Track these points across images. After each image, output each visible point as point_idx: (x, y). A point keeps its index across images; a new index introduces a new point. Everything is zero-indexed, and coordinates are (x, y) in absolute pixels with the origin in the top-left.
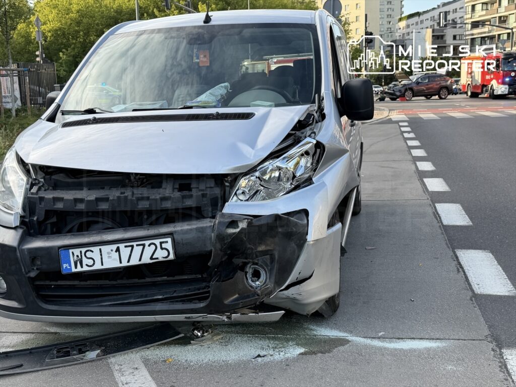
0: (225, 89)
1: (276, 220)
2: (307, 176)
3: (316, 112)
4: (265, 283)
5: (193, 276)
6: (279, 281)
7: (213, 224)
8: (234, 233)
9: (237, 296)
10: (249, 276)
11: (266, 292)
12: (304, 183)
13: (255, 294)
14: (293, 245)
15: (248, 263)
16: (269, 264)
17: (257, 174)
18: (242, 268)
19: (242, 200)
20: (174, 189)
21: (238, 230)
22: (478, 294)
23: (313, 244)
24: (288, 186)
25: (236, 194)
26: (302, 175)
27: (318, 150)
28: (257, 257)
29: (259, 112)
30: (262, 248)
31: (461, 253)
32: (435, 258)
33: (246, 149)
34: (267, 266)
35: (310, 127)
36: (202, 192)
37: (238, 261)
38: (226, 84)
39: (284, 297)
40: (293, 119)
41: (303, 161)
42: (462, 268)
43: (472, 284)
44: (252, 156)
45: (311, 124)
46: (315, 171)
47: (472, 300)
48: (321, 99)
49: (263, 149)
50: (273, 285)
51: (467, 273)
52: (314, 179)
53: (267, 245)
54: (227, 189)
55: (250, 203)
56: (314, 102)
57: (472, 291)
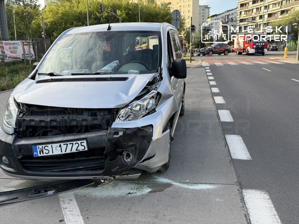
0: (116, 63)
1: (137, 130)
2: (153, 108)
3: (159, 76)
4: (132, 160)
5: (98, 157)
6: (139, 158)
7: (106, 134)
8: (117, 137)
9: (118, 167)
10: (125, 156)
11: (133, 164)
12: (151, 111)
13: (127, 165)
14: (146, 141)
15: (124, 151)
16: (134, 150)
17: (130, 107)
18: (121, 154)
19: (122, 120)
20: (88, 115)
21: (119, 136)
22: (233, 159)
23: (155, 141)
24: (144, 113)
25: (119, 117)
26: (151, 107)
27: (158, 96)
28: (128, 148)
29: (131, 76)
30: (131, 143)
31: (227, 137)
32: (216, 139)
33: (123, 96)
34: (133, 151)
35: (155, 84)
36: (102, 117)
37: (119, 150)
38: (117, 61)
39: (141, 165)
40: (146, 81)
41: (151, 102)
42: (227, 144)
43: (231, 153)
44: (126, 99)
45: (156, 82)
46: (157, 105)
47: (230, 162)
48: (161, 69)
49: (131, 96)
50: (136, 161)
51: (229, 148)
52: (156, 110)
53: (133, 142)
54: (115, 115)
55: (125, 122)
56: (157, 71)
57: (231, 157)
